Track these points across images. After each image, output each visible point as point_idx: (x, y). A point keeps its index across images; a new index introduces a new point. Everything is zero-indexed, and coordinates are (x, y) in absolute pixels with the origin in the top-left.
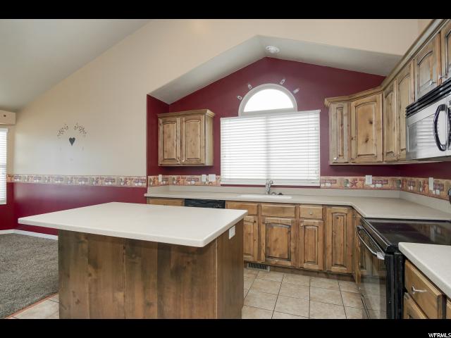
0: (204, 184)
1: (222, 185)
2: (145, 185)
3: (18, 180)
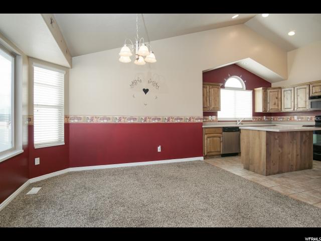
0: (210, 121)
1: (219, 121)
2: (202, 121)
3: (76, 121)
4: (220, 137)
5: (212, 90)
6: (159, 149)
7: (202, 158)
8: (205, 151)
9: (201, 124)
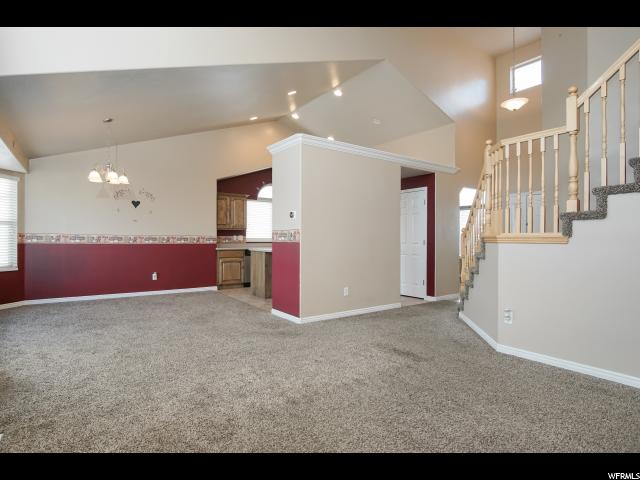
0: (236, 242)
1: (247, 242)
2: (215, 242)
3: (35, 241)
4: (240, 262)
5: (234, 203)
6: (154, 277)
7: (215, 288)
8: (220, 278)
9: (214, 246)
